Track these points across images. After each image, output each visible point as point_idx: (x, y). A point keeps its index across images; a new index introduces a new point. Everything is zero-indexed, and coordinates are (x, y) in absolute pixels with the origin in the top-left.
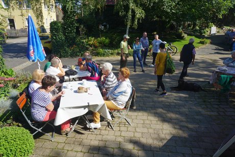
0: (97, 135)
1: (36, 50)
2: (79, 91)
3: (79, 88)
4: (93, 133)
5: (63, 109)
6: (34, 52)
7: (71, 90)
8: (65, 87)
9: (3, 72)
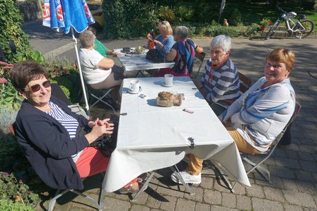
0: (197, 202)
1: (67, 7)
2: (161, 101)
3: (160, 95)
4: (187, 195)
5: (125, 152)
6: (63, 9)
7: (142, 96)
8: (128, 91)
9: (25, 56)
